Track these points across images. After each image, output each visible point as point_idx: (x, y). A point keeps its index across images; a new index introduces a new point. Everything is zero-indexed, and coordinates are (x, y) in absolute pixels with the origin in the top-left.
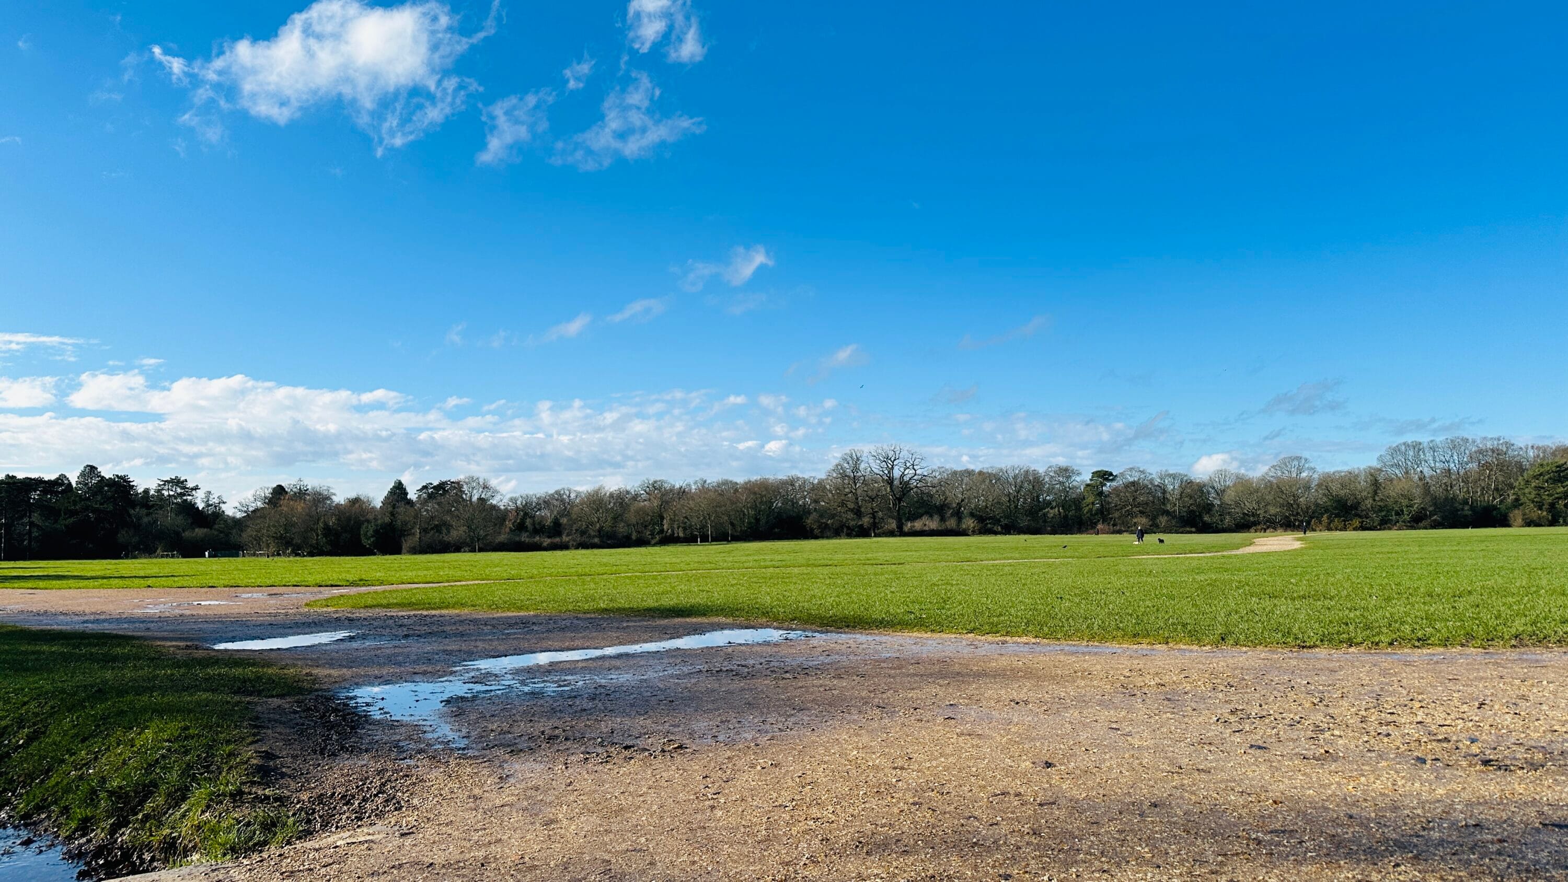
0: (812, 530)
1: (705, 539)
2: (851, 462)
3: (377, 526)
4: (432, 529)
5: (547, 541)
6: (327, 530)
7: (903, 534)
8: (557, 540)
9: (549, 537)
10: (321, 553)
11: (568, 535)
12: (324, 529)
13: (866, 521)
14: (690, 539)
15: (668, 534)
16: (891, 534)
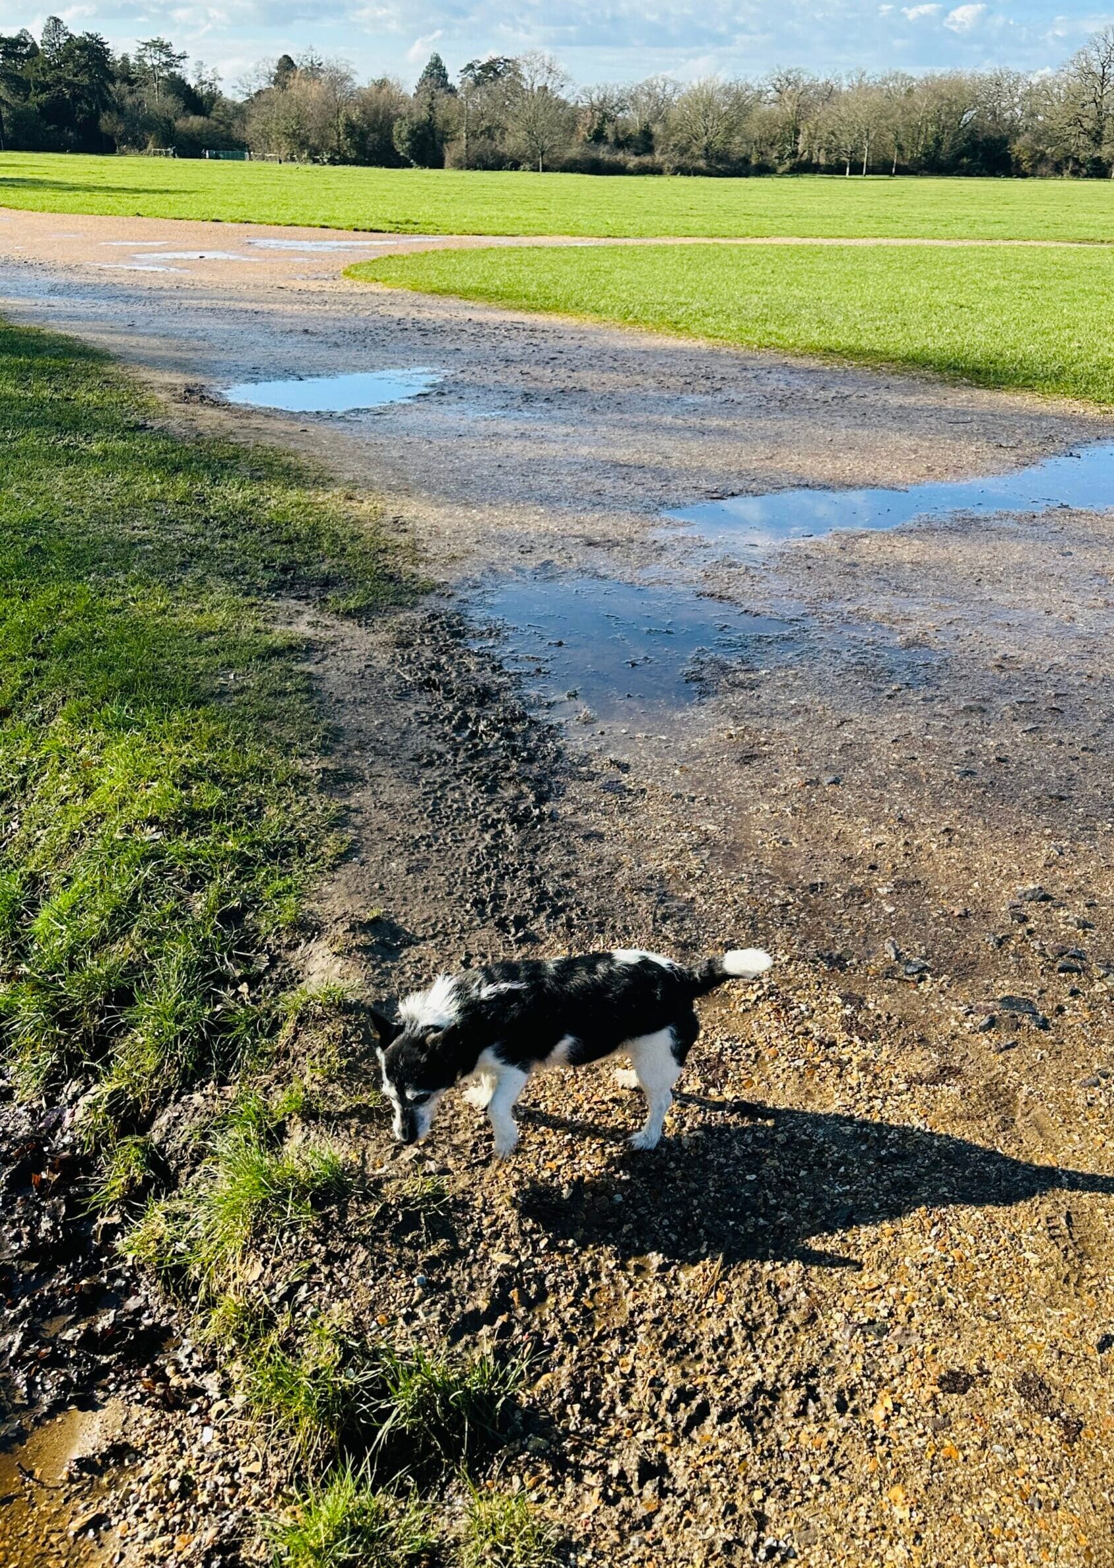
1: (856, 169)
3: (412, 124)
4: (482, 133)
5: (633, 161)
8: (646, 159)
9: (637, 154)
11: (662, 153)
12: (346, 125)
14: (836, 169)
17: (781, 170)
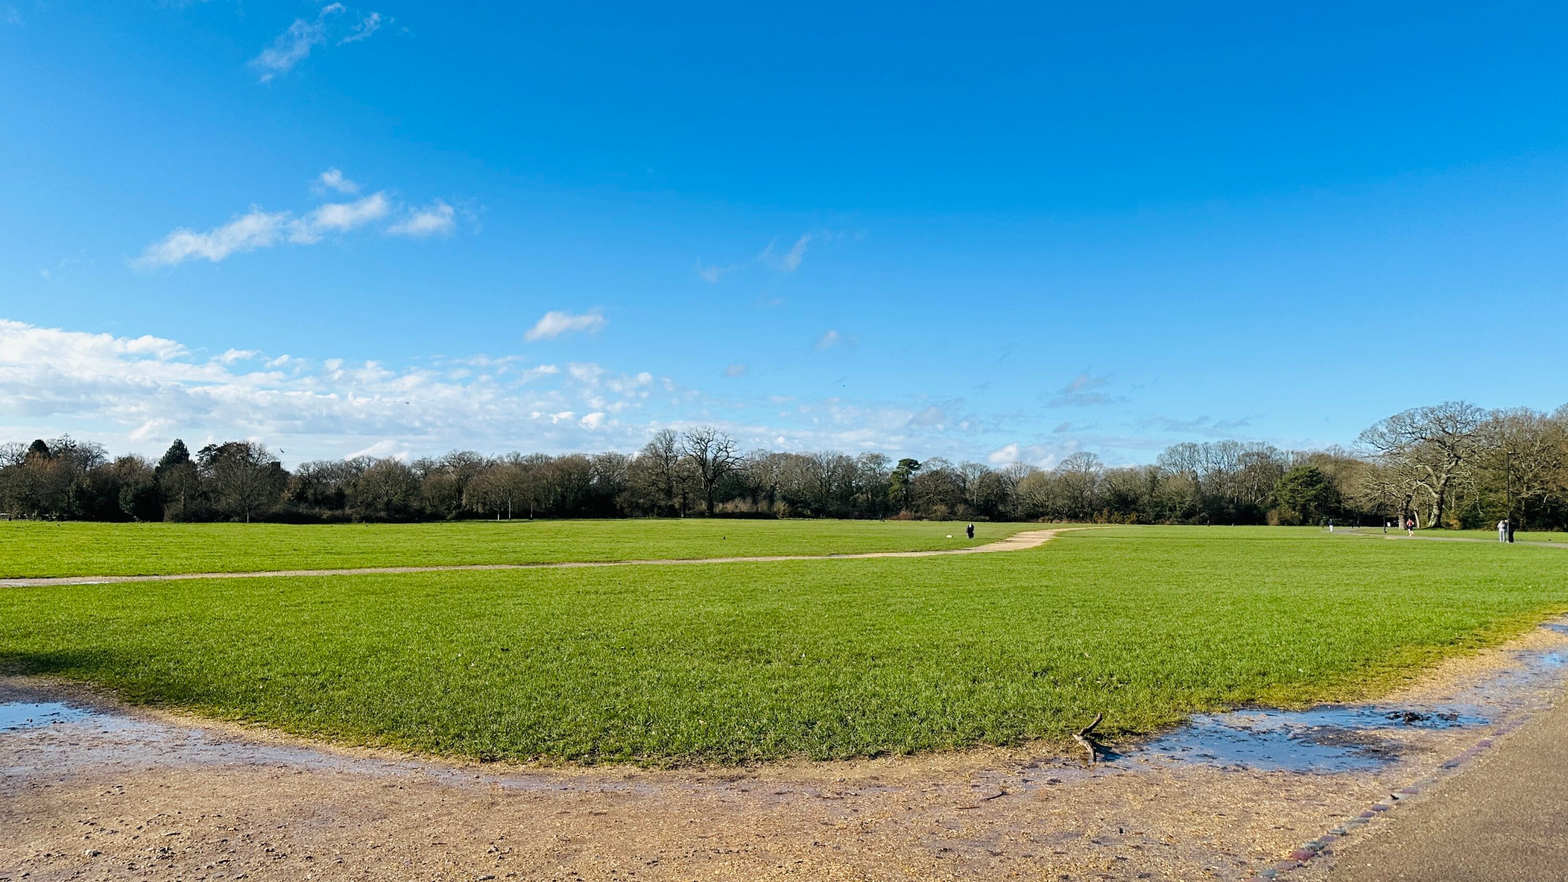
0: (622, 508)
1: (504, 516)
2: (664, 442)
3: (137, 490)
4: (200, 496)
5: (327, 513)
6: (81, 493)
7: (713, 515)
9: (330, 509)
10: (73, 517)
11: (351, 507)
12: (76, 491)
13: (677, 502)
14: (489, 516)
15: (466, 510)
16: (701, 515)
17: (448, 517)
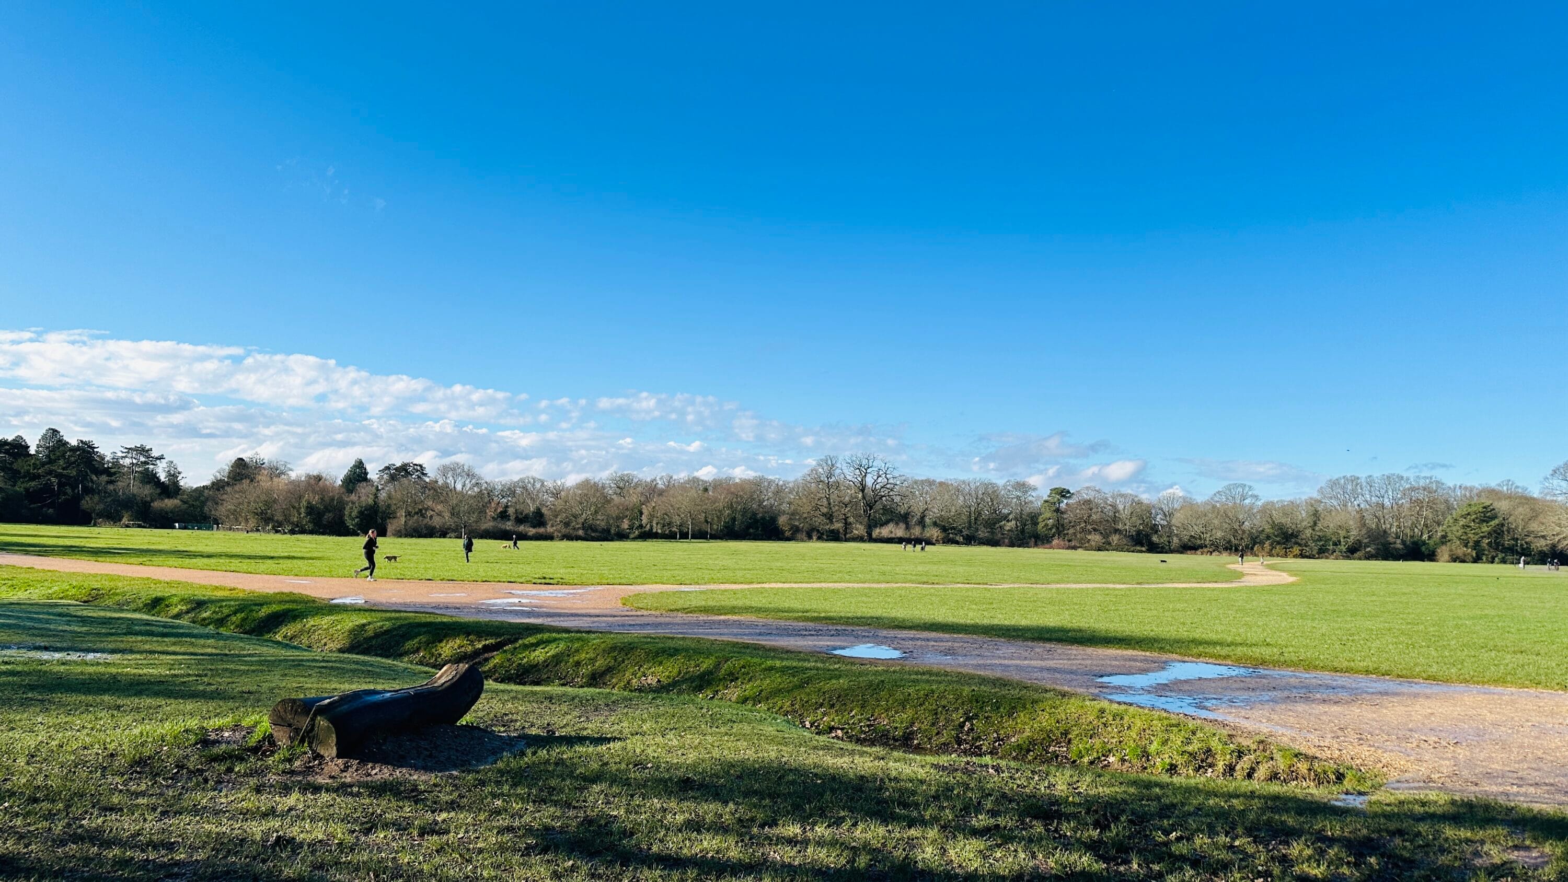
1: (684, 536)
2: (825, 468)
5: (532, 531)
7: (871, 540)
8: (541, 530)
9: (534, 527)
11: (552, 526)
13: (838, 526)
14: (671, 536)
15: (647, 530)
16: (860, 539)
17: (632, 536)
